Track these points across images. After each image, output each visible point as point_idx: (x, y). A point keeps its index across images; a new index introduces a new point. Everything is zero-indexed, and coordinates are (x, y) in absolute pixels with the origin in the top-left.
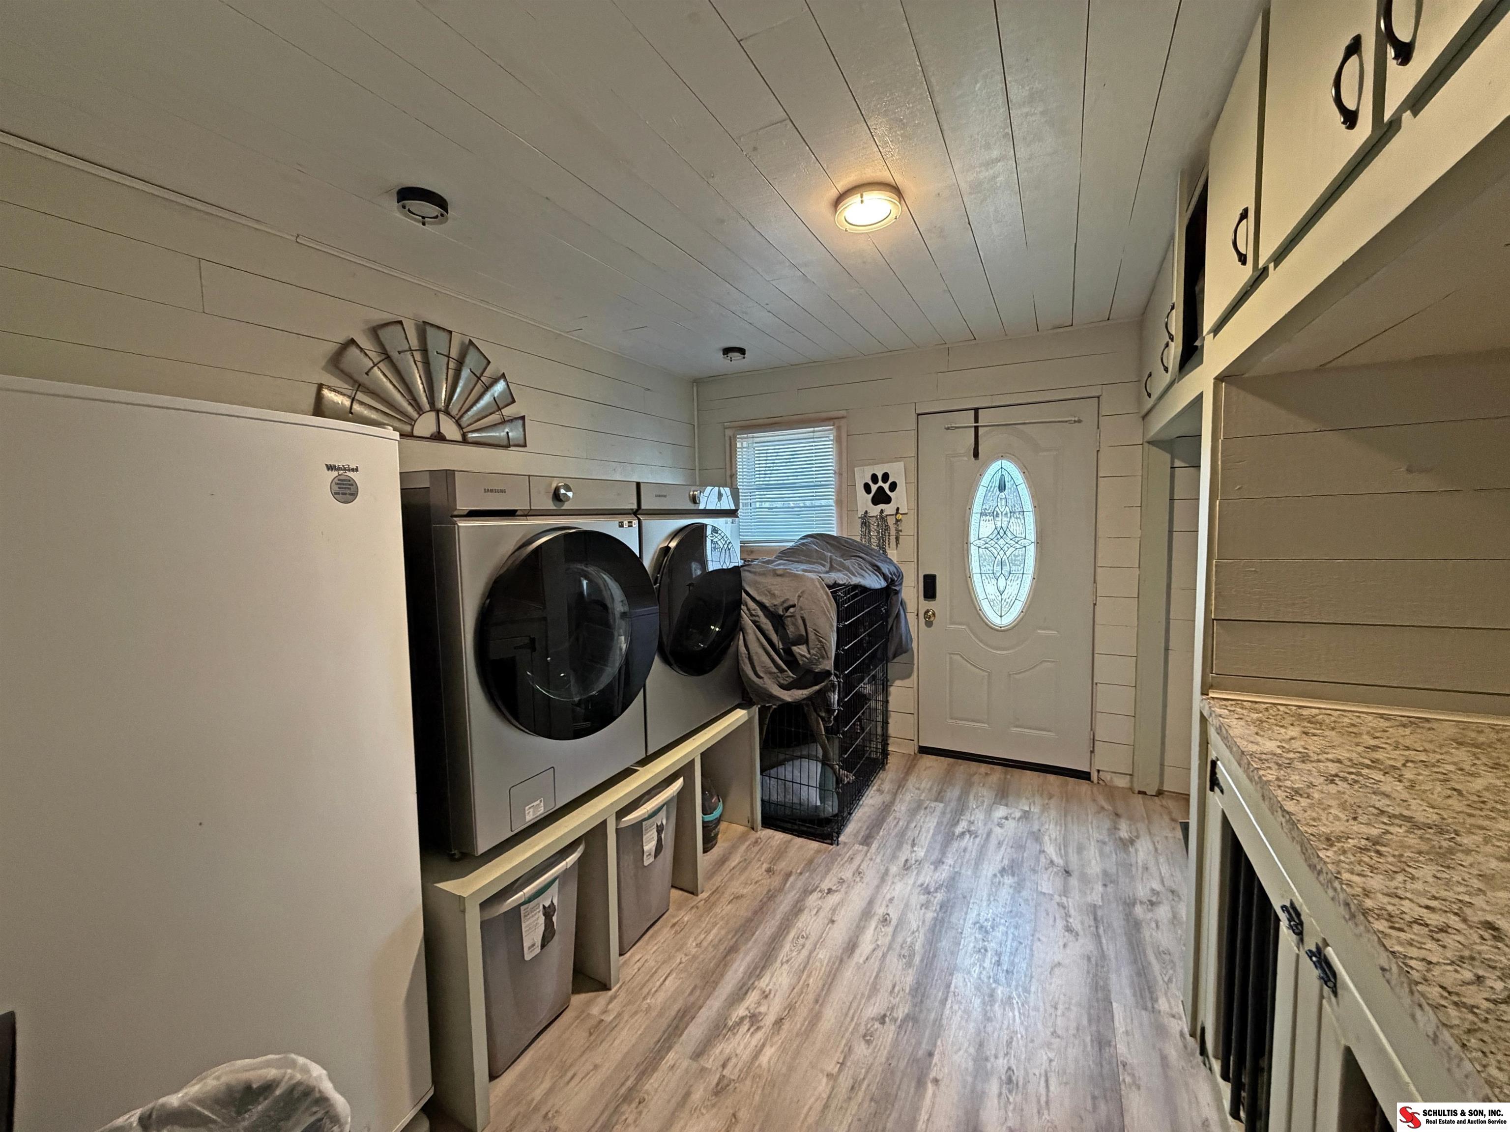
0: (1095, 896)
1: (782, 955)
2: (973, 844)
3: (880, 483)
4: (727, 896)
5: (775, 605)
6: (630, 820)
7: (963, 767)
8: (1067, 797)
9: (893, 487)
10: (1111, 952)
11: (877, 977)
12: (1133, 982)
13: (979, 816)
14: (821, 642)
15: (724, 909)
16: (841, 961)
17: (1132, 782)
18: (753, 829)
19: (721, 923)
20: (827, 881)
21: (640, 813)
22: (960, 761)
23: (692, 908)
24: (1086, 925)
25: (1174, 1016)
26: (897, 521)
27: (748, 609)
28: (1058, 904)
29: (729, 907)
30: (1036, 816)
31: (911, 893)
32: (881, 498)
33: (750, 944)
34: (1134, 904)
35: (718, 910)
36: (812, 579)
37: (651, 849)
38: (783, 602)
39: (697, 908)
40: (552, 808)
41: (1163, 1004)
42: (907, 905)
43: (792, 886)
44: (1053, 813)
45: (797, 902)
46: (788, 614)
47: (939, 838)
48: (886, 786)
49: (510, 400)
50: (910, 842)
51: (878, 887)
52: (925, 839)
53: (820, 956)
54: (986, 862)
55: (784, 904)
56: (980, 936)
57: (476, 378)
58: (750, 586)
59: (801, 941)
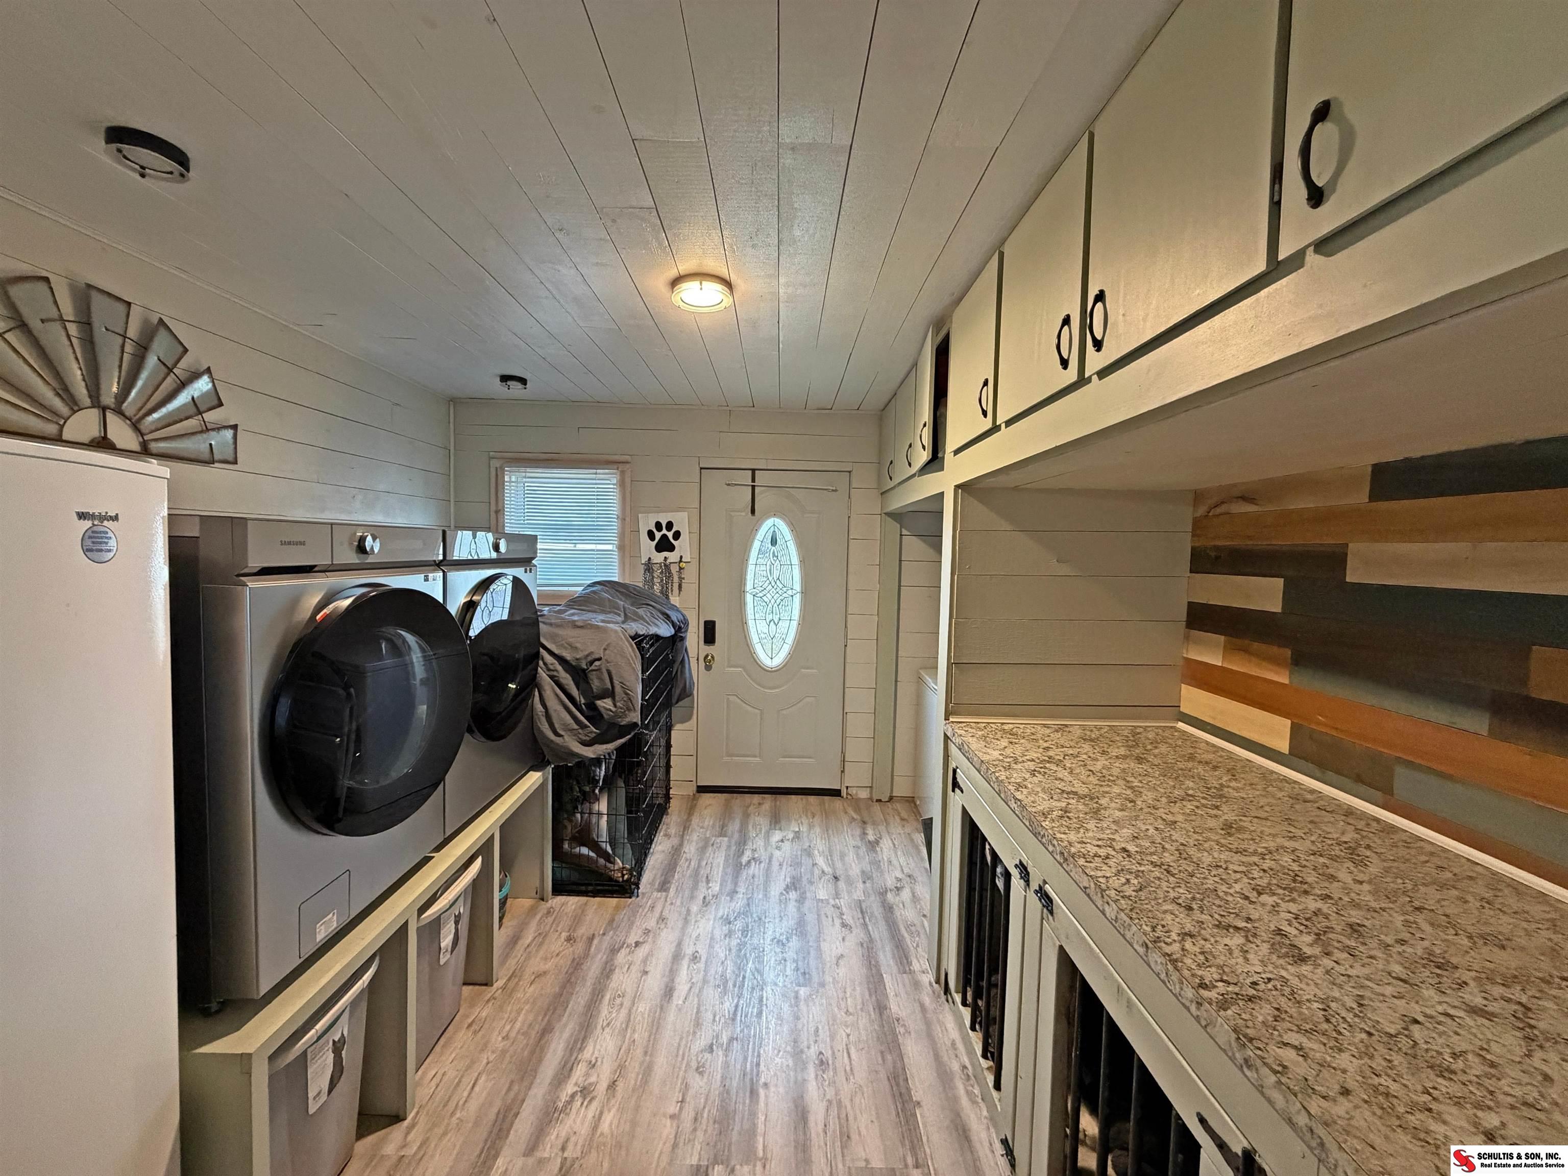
0: (858, 894)
1: (601, 1021)
2: (759, 869)
3: (664, 531)
4: (528, 976)
5: (577, 659)
6: (429, 916)
7: (738, 801)
8: (827, 815)
9: (677, 535)
10: (875, 935)
11: (698, 1012)
12: (894, 954)
13: (760, 843)
14: (627, 694)
15: (527, 991)
16: (662, 1008)
17: (871, 793)
18: (543, 900)
19: (527, 1007)
20: (633, 934)
21: (439, 907)
22: (735, 795)
23: (488, 1001)
24: (856, 918)
25: (924, 972)
26: (681, 568)
27: (545, 664)
28: (833, 906)
29: (532, 989)
30: (805, 834)
31: (714, 928)
32: (664, 545)
33: (565, 1019)
34: (886, 892)
35: (519, 995)
36: (616, 631)
37: (447, 945)
38: (587, 656)
39: (495, 999)
40: (346, 920)
41: (916, 966)
42: (712, 938)
43: (598, 950)
44: (818, 830)
45: (606, 963)
46: (593, 667)
47: (729, 870)
48: (673, 831)
49: (216, 402)
50: (704, 879)
51: (683, 929)
52: (717, 874)
53: (640, 1009)
54: (773, 883)
55: (593, 969)
56: (778, 950)
57: (166, 370)
58: (547, 639)
59: (618, 1001)
